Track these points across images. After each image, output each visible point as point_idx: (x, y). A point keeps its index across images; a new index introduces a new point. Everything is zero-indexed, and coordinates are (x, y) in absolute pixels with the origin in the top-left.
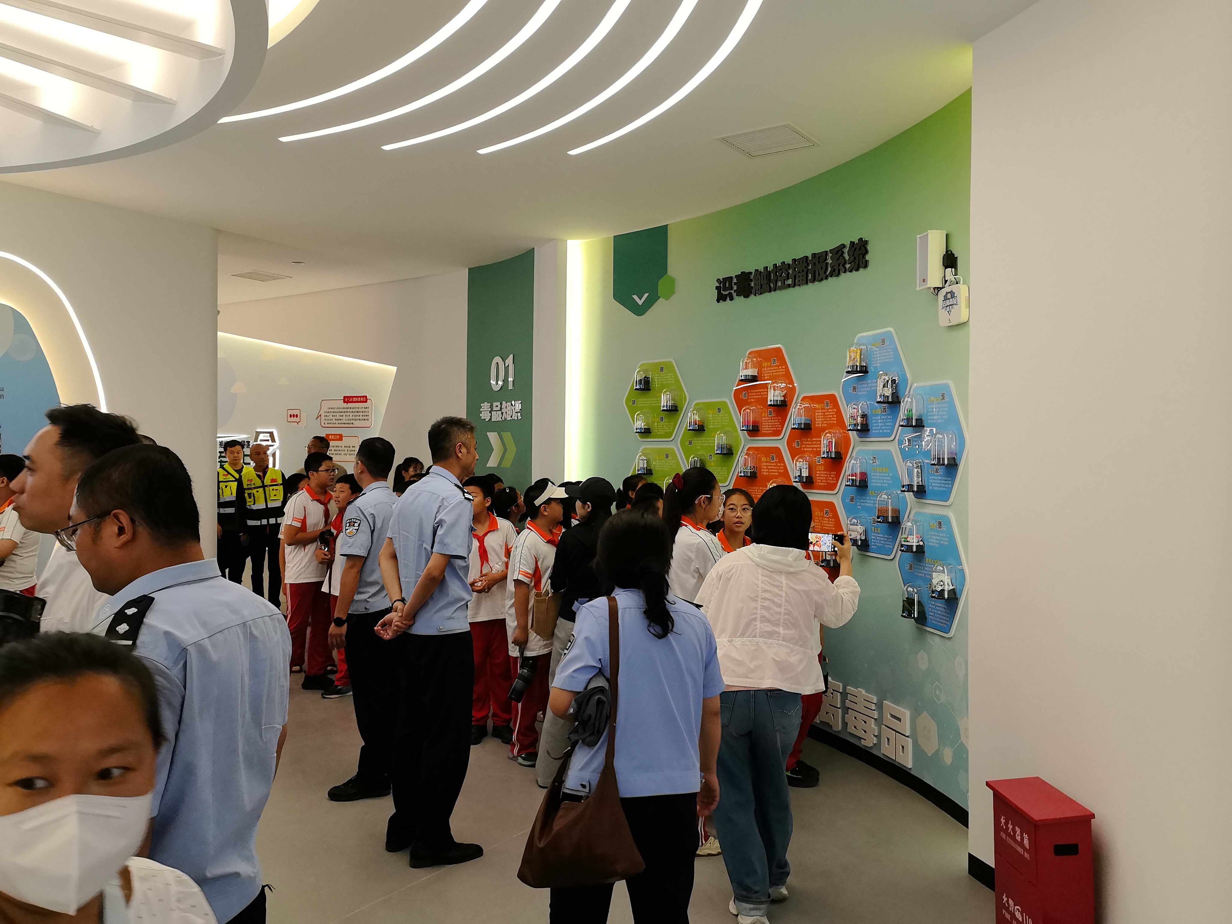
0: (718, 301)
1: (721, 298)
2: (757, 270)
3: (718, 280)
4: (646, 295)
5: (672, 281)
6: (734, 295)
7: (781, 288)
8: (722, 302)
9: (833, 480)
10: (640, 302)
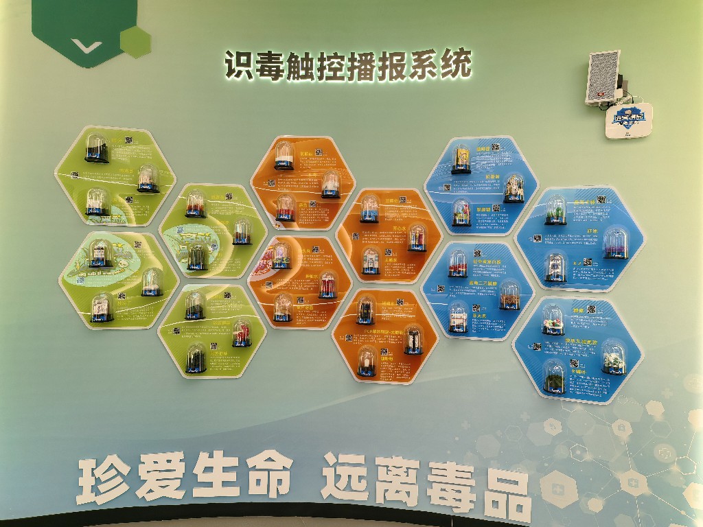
3: (229, 53)
4: (97, 44)
5: (146, 37)
9: (410, 271)
10: (87, 51)
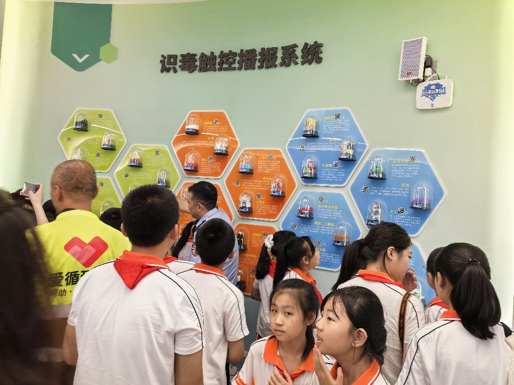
0: (162, 71)
1: (164, 69)
2: (203, 54)
3: (163, 56)
4: (86, 56)
5: (115, 50)
6: (179, 69)
7: (226, 69)
8: (165, 73)
9: (274, 211)
10: (80, 61)
